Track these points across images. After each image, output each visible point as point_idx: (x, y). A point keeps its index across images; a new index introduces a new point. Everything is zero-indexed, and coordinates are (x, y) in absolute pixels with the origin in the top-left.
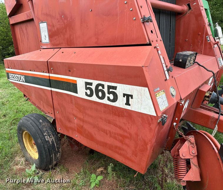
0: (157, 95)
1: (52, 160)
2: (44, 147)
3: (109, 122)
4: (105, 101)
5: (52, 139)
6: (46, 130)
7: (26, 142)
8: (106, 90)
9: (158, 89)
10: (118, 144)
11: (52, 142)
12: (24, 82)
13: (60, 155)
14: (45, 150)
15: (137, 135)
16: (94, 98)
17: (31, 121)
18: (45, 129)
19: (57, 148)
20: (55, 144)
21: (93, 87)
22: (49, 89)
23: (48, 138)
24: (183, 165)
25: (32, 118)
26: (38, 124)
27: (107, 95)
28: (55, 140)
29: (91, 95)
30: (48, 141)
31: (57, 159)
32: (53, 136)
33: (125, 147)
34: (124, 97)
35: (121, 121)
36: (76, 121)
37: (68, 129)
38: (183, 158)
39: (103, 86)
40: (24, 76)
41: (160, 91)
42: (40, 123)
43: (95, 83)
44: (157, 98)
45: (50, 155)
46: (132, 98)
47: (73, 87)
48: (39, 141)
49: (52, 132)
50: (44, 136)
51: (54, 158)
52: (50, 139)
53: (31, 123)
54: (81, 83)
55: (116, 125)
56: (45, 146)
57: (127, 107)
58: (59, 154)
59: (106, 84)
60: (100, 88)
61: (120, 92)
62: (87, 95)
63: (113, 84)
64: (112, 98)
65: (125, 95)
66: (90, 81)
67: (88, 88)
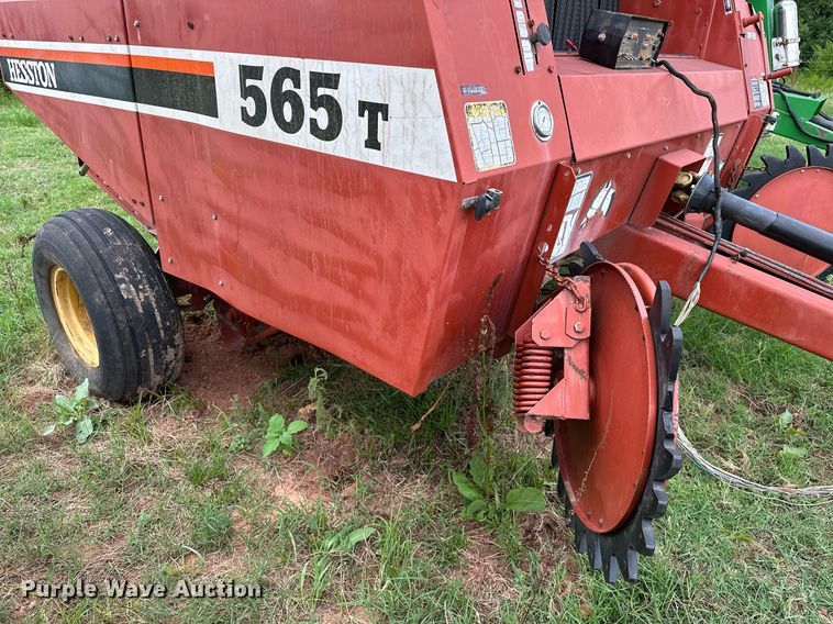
0: (473, 110)
1: (147, 369)
2: (115, 321)
3: (317, 221)
4: (303, 139)
5: (146, 297)
6: (126, 264)
7: (66, 308)
8: (304, 93)
9: (482, 91)
10: (344, 299)
11: (146, 305)
12: (53, 88)
13: (176, 355)
14: (119, 333)
15: (398, 259)
16: (269, 131)
17: (73, 229)
18: (120, 260)
19: (166, 329)
20: (157, 314)
21: (265, 85)
22: (129, 106)
23: (129, 292)
24: (538, 365)
25: (79, 220)
26: (97, 239)
27: (309, 113)
28: (159, 307)
29: (257, 121)
30: (131, 302)
31: (167, 369)
32: (152, 287)
33: (363, 309)
34: (361, 115)
35: (351, 214)
36: (217, 227)
37: (193, 257)
38: (541, 343)
39: (294, 75)
40: (52, 65)
41: (484, 97)
42: (105, 239)
43: (271, 64)
44: (470, 120)
45: (138, 351)
46: (385, 118)
47: (197, 91)
48: (98, 298)
49: (149, 273)
50: (116, 283)
51: (152, 363)
52: (139, 295)
53: (71, 235)
54: (226, 67)
55: (337, 231)
56: (120, 317)
57: (373, 157)
58: (171, 351)
59: (307, 66)
60: (288, 85)
61: (348, 96)
62: (246, 118)
63: (328, 67)
64: (323, 123)
65: (363, 106)
66: (252, 60)
67: (247, 92)
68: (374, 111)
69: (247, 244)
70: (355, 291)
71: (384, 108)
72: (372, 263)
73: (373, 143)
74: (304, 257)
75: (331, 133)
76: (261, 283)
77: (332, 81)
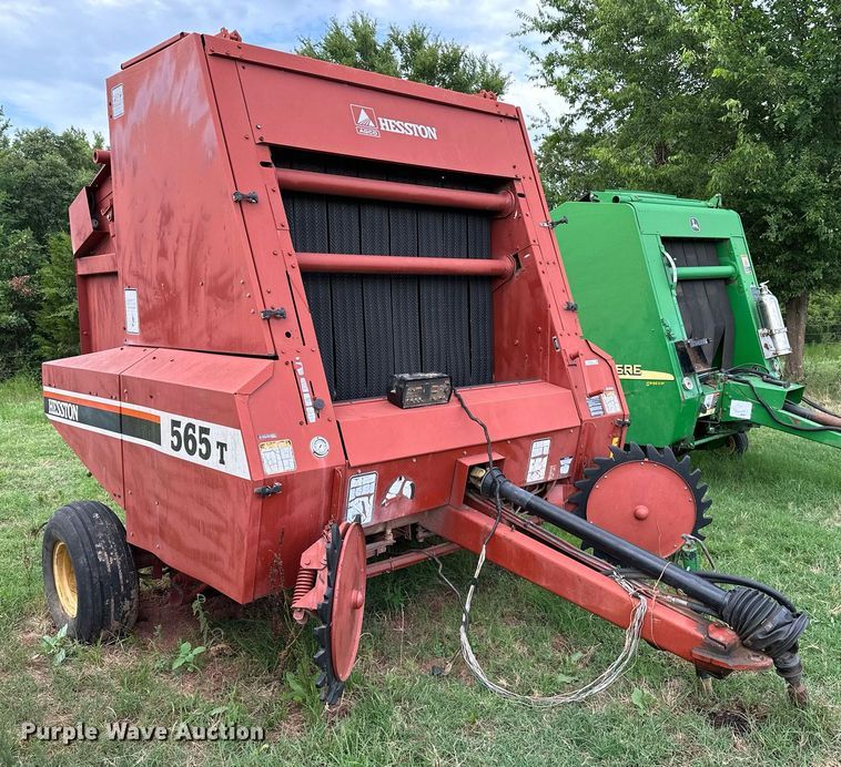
0: (266, 446)
1: (109, 616)
2: (91, 577)
3: (202, 502)
4: (196, 459)
5: (114, 562)
6: (104, 538)
7: (60, 575)
8: (197, 436)
9: (273, 436)
10: (212, 547)
11: (114, 567)
12: (75, 421)
13: (131, 607)
14: (93, 586)
15: (233, 521)
16: (182, 454)
17: (74, 514)
18: (100, 535)
19: (125, 585)
20: (120, 574)
21: (181, 430)
22: (118, 436)
23: (104, 557)
24: (303, 579)
25: (78, 508)
26: (88, 521)
27: (199, 446)
28: (122, 568)
29: (177, 448)
30: (104, 564)
31: (123, 617)
32: (120, 555)
33: (221, 553)
34: (218, 448)
35: (215, 497)
36: (158, 509)
37: (144, 530)
38: (305, 567)
39: (193, 426)
40: (77, 407)
41: (274, 439)
42: (93, 521)
43: (185, 421)
44: (262, 451)
45: (103, 600)
46: (226, 449)
47: (152, 431)
48: (82, 560)
49: (119, 544)
50: (95, 550)
51: (113, 610)
52: (109, 559)
53: (72, 519)
54: (165, 419)
55: (211, 508)
56: (94, 574)
57: (222, 468)
58: (127, 602)
59: (198, 423)
60: (190, 432)
61: (213, 438)
62: (173, 447)
63: (206, 425)
64: (204, 452)
65: (219, 444)
66: (177, 418)
67: (175, 433)
68: (222, 446)
69: (172, 518)
70: (218, 542)
71: (225, 445)
72: (222, 524)
73: (222, 462)
74: (196, 524)
75: (206, 456)
76: (177, 544)
77: (206, 431)
